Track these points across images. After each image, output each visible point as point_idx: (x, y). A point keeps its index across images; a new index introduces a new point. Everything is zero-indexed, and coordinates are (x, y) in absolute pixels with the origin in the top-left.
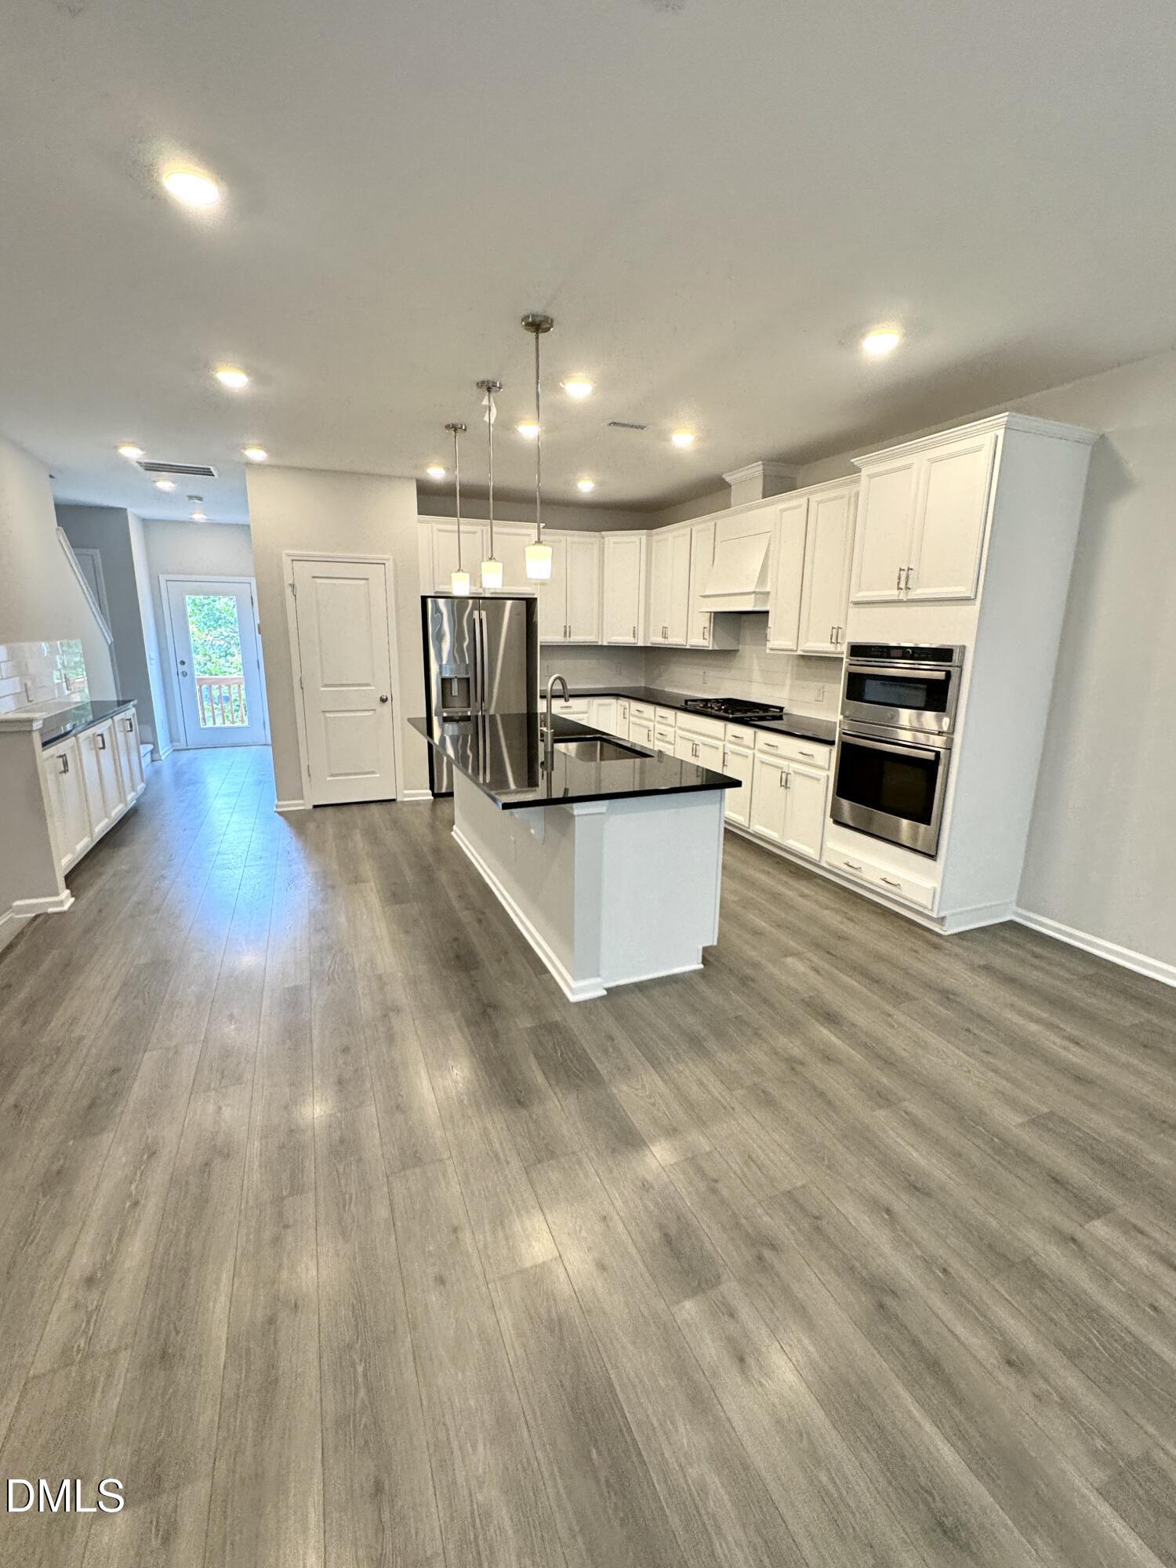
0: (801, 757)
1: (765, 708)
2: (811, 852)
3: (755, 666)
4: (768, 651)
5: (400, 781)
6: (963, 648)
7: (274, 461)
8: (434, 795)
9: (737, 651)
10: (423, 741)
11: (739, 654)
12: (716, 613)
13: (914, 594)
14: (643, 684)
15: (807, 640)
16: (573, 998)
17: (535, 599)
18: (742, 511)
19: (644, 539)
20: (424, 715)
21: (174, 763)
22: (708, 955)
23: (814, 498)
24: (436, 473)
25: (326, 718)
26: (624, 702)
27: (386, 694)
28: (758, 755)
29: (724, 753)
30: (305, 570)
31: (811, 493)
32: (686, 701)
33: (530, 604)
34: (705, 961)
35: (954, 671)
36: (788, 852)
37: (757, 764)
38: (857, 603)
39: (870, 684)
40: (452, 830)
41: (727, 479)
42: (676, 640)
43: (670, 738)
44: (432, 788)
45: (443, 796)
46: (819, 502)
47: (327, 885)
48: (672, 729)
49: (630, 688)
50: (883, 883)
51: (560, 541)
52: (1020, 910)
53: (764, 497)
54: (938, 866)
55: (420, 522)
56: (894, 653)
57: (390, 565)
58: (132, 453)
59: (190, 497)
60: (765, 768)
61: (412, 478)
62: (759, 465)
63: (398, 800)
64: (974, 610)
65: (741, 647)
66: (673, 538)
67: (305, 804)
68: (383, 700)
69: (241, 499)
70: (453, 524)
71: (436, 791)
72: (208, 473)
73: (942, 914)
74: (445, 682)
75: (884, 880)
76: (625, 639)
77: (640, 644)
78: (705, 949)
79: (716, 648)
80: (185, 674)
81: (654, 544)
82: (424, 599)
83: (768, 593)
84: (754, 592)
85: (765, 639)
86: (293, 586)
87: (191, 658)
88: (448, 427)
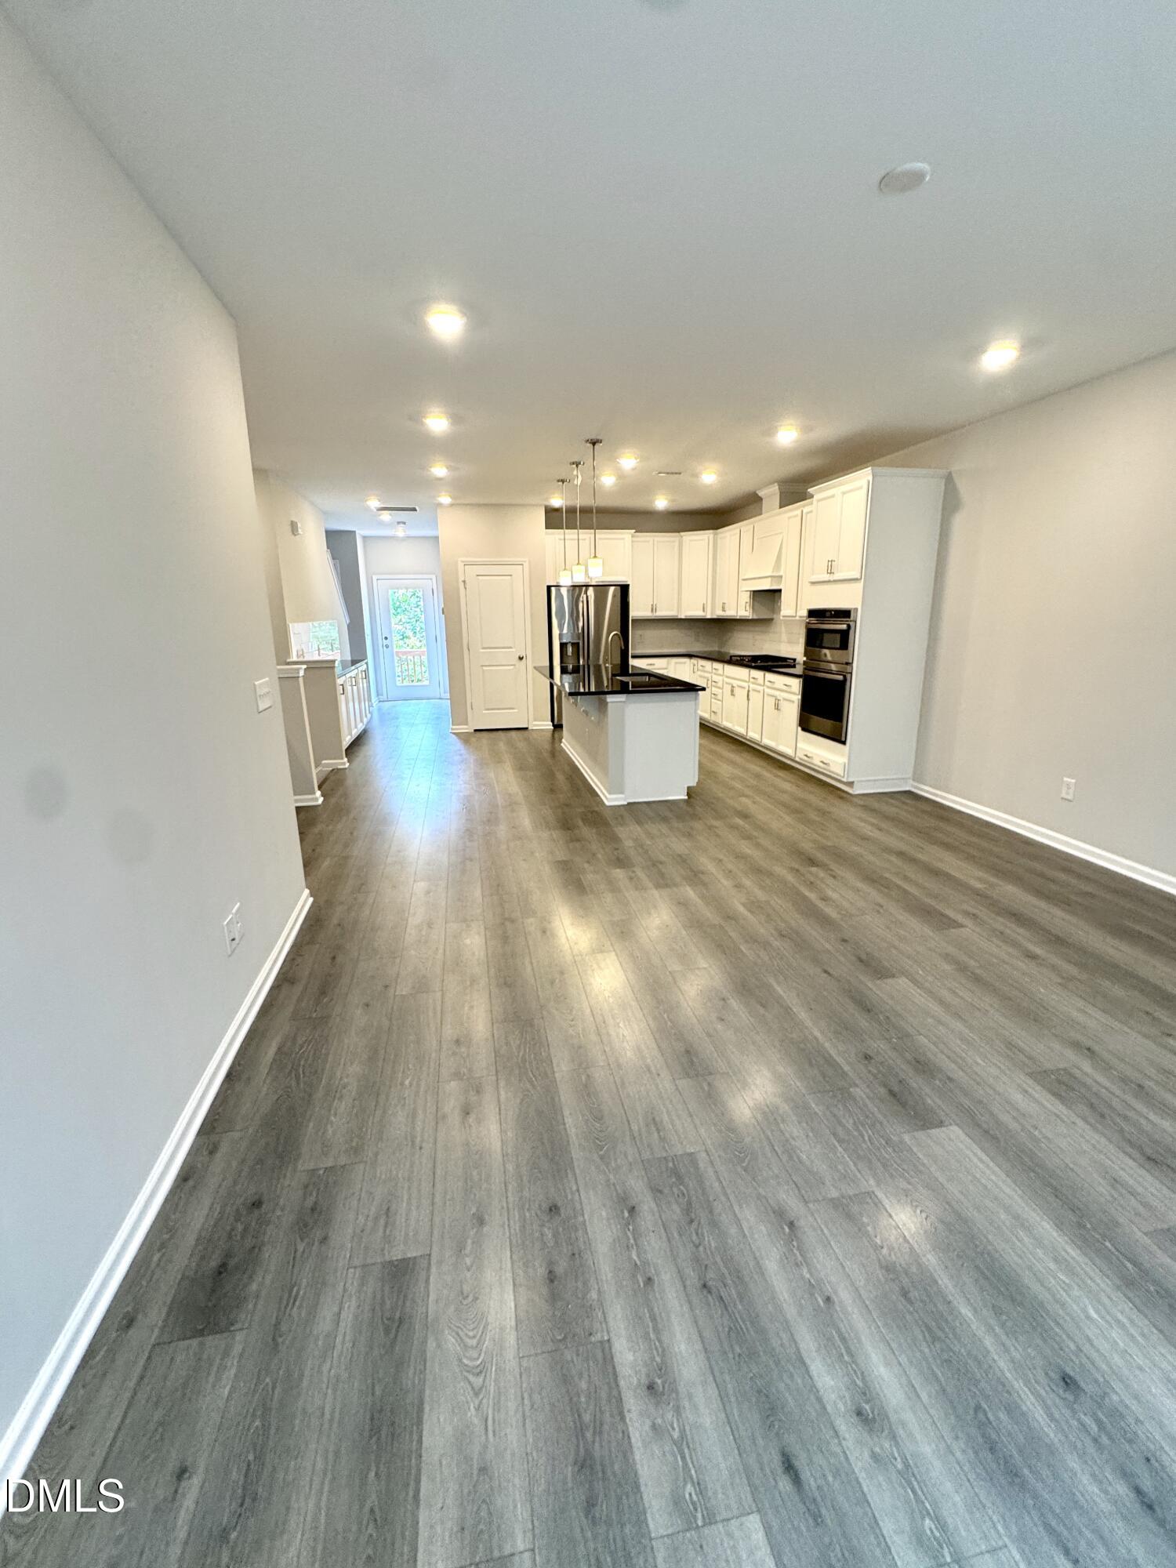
0: (785, 688)
1: (785, 659)
2: (790, 752)
3: (783, 629)
5: (531, 718)
6: (856, 609)
7: (454, 502)
8: (553, 725)
10: (547, 682)
12: (754, 591)
13: (836, 576)
14: (717, 649)
16: (607, 803)
17: (628, 585)
18: (769, 517)
19: (711, 536)
20: (548, 664)
21: (379, 709)
22: (690, 792)
24: (557, 502)
25: (483, 671)
26: (694, 661)
27: (522, 654)
30: (472, 571)
31: (804, 506)
32: (731, 657)
33: (624, 589)
34: (688, 794)
35: (852, 624)
36: (767, 749)
38: (813, 583)
39: (826, 636)
40: (561, 742)
41: (760, 494)
42: (730, 613)
43: (720, 685)
44: (553, 720)
45: (558, 727)
46: (808, 513)
47: (482, 763)
48: (721, 678)
49: (705, 652)
50: (821, 764)
51: (648, 542)
52: (916, 784)
53: (780, 507)
54: (845, 749)
55: (546, 534)
56: (828, 614)
57: (526, 565)
58: (374, 503)
59: (399, 523)
61: (541, 505)
63: (530, 728)
64: (860, 585)
65: (775, 616)
66: (729, 534)
67: (467, 729)
68: (521, 658)
69: (434, 523)
70: (574, 533)
71: (556, 723)
72: (414, 510)
73: (851, 780)
74: (563, 646)
75: (822, 762)
76: (698, 613)
77: (709, 617)
78: (689, 788)
79: (755, 617)
80: (387, 646)
81: (719, 541)
82: (549, 588)
83: (781, 577)
84: (771, 576)
86: (464, 582)
87: (391, 636)
88: (558, 481)
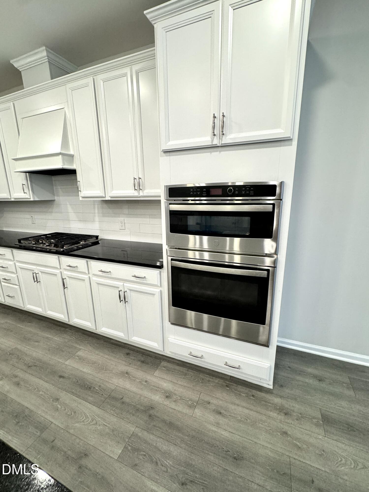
4: (81, 199)
9: (53, 201)
11: (55, 203)
15: (112, 189)
23: (100, 78)
28: (94, 279)
29: (63, 279)
37: (94, 285)
60: (101, 288)
62: (41, 52)
85: (77, 190)
